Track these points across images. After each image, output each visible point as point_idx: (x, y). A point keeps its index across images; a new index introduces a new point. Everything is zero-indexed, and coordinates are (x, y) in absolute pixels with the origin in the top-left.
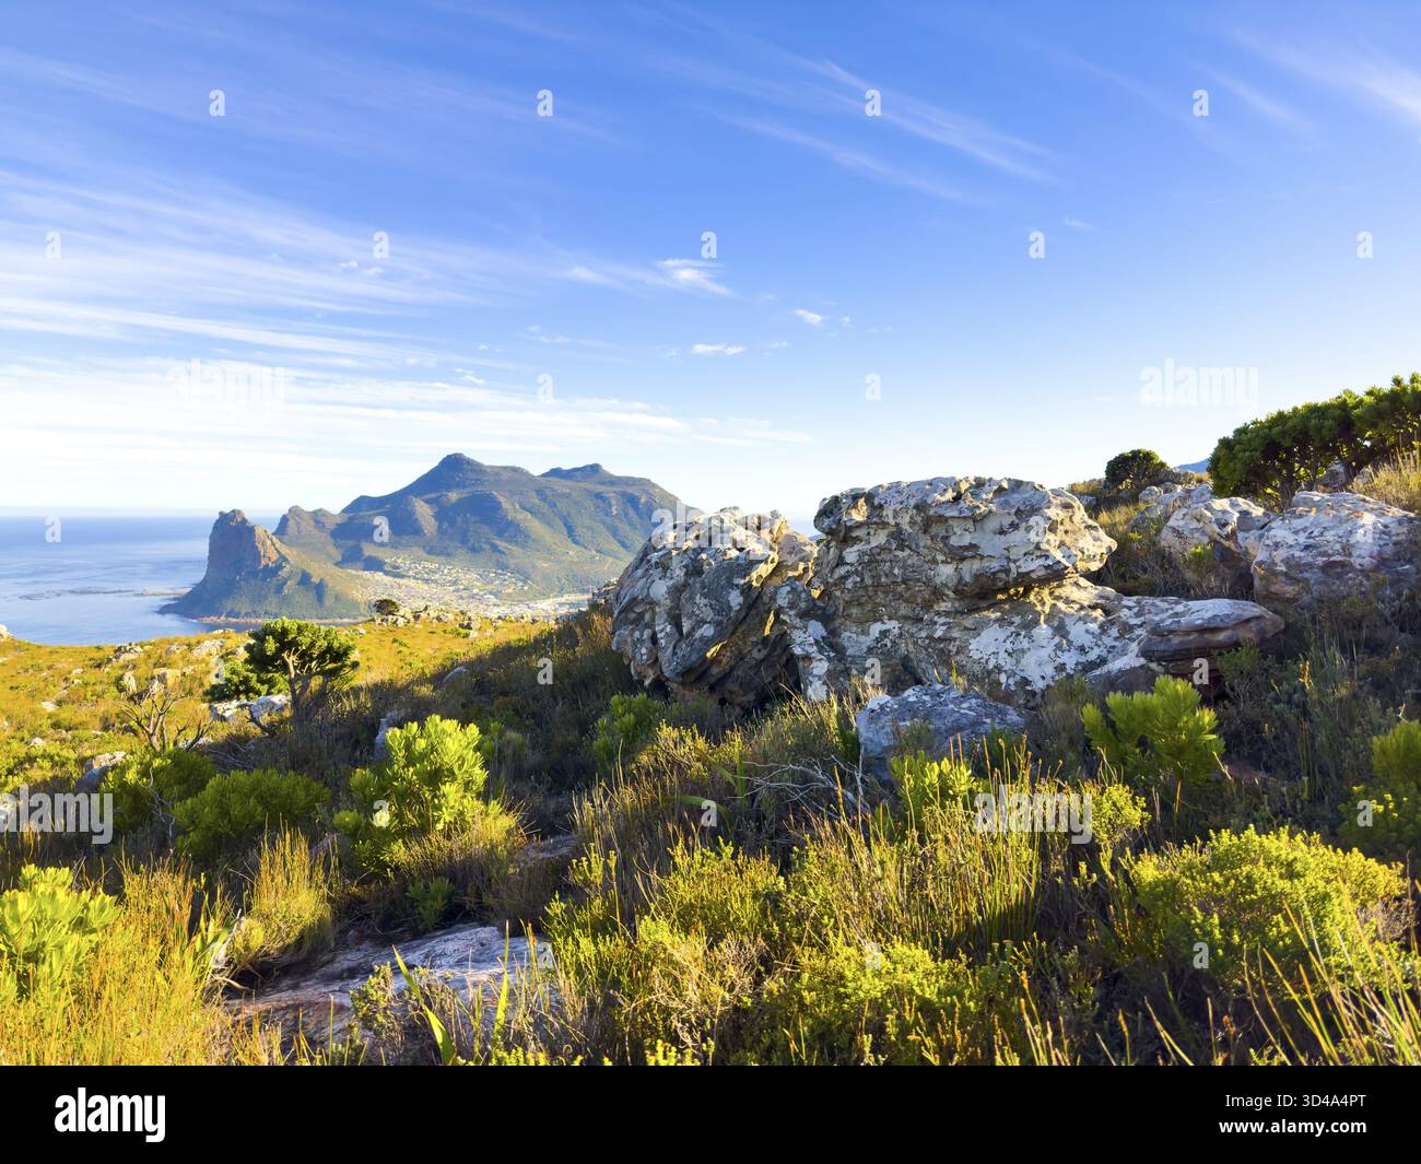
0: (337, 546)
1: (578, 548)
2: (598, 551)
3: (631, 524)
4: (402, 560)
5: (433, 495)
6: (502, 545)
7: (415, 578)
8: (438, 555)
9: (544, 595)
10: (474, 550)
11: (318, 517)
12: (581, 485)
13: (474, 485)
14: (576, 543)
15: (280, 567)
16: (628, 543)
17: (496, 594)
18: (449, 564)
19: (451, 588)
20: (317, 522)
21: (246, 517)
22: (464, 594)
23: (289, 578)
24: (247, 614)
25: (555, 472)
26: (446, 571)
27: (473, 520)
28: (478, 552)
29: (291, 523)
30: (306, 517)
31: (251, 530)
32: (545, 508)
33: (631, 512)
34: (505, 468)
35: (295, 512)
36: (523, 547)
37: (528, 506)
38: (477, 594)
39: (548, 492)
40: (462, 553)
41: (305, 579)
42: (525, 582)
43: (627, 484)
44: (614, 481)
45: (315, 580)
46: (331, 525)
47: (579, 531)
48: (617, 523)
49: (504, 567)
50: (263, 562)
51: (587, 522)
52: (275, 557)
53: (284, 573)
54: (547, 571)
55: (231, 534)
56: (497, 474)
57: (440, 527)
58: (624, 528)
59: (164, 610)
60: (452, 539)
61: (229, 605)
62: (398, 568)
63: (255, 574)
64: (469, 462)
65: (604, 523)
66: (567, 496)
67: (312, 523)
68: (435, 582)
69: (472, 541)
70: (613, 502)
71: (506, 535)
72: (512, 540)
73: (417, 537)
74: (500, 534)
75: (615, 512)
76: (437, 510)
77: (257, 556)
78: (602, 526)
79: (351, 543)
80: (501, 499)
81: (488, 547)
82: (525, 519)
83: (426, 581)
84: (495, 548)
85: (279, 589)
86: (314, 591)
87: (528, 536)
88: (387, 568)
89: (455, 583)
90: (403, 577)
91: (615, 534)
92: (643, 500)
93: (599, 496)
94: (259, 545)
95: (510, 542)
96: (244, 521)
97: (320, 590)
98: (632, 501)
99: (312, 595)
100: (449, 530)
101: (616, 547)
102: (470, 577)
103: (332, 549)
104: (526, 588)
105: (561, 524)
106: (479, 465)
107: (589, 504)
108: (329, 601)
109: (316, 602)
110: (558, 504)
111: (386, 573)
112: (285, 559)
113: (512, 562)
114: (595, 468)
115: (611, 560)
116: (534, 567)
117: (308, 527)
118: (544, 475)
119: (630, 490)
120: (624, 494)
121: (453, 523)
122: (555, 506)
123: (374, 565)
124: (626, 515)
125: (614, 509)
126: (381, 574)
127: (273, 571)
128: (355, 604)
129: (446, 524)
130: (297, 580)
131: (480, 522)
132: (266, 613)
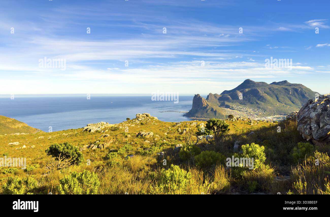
0: (219, 102)
1: (280, 103)
2: (285, 104)
3: (295, 97)
4: (234, 106)
5: (242, 90)
6: (259, 102)
7: (237, 110)
8: (242, 104)
9: (270, 115)
10: (252, 103)
11: (215, 95)
12: (281, 86)
13: (252, 87)
14: (279, 102)
15: (207, 107)
16: (294, 102)
17: (257, 114)
18: (245, 107)
19: (246, 113)
20: (215, 97)
21: (200, 95)
22: (249, 114)
23: (209, 109)
24: (200, 117)
25: (274, 83)
26: (244, 108)
27: (252, 96)
28: (253, 104)
29: (210, 97)
30: (213, 95)
31: (201, 99)
32: (271, 92)
33: (296, 94)
34: (260, 82)
35: (210, 94)
36: (264, 103)
37: (266, 92)
38: (252, 114)
39: (272, 88)
40: (249, 104)
41: (212, 110)
42: (265, 112)
43: (295, 86)
44: (291, 85)
45: (214, 110)
46: (218, 97)
47: (280, 98)
48: (291, 96)
49: (259, 108)
50: (204, 106)
51: (282, 96)
52: (206, 105)
53: (208, 108)
54: (270, 109)
55: (197, 99)
56: (258, 84)
57: (243, 98)
58: (293, 98)
59: (184, 116)
60: (246, 101)
61: (196, 115)
62: (233, 107)
63: (202, 108)
64: (251, 81)
65: (287, 96)
66: (277, 89)
67: (214, 97)
68: (242, 111)
69: (251, 101)
70: (290, 91)
71: (260, 99)
72: (262, 101)
73: (238, 100)
74: (258, 99)
75: (291, 93)
76: (243, 93)
77: (202, 104)
78: (286, 97)
79: (222, 101)
80: (259, 90)
81: (255, 102)
82: (265, 96)
83: (240, 111)
84: (257, 103)
85: (207, 112)
86: (214, 112)
87: (266, 100)
88: (230, 107)
89: (246, 111)
90: (234, 110)
91: (290, 99)
92: (299, 90)
93: (286, 89)
94: (203, 102)
95: (261, 101)
96: (200, 96)
97: (215, 112)
98: (296, 90)
99: (214, 113)
100: (246, 98)
101: (291, 103)
102: (250, 110)
103: (218, 103)
104: (265, 113)
105: (275, 97)
106: (254, 82)
107: (283, 91)
108: (217, 115)
109: (214, 115)
110: (275, 92)
111: (230, 109)
112: (208, 105)
113: (261, 107)
114: (285, 82)
115: (289, 106)
116: (267, 108)
117: (213, 98)
118: (271, 84)
119: (295, 87)
120: (293, 88)
121: (246, 97)
122: (274, 92)
123: (227, 107)
124: (294, 94)
125: (290, 92)
126: (229, 109)
127: (205, 108)
128: (223, 116)
129: (245, 97)
130: (210, 110)
131: (253, 96)
132: (204, 117)
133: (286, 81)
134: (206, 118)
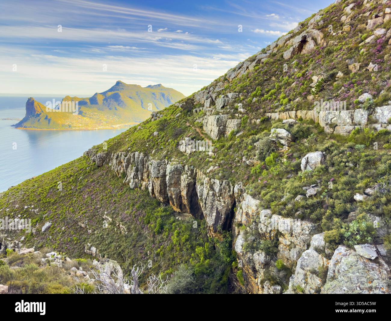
1: (143, 109)
4: (89, 112)
6: (118, 107)
7: (88, 117)
9: (122, 123)
10: (110, 109)
11: (75, 99)
12: (153, 90)
14: (143, 107)
15: (40, 114)
18: (101, 113)
21: (34, 99)
23: (42, 117)
24: (29, 127)
26: (98, 115)
27: (112, 100)
32: (136, 97)
33: (162, 98)
34: (132, 85)
36: (123, 108)
37: (131, 97)
40: (106, 110)
41: (46, 117)
42: (119, 119)
45: (49, 117)
47: (145, 104)
48: (157, 101)
49: (116, 114)
50: (37, 112)
52: (40, 111)
55: (30, 104)
56: (129, 87)
57: (103, 102)
60: (106, 106)
62: (86, 114)
63: (34, 116)
64: (122, 83)
66: (144, 93)
69: (110, 106)
71: (120, 105)
73: (96, 105)
74: (118, 105)
75: (157, 98)
76: (105, 98)
77: (35, 111)
81: (114, 108)
84: (116, 109)
85: (39, 121)
94: (35, 108)
95: (120, 107)
96: (33, 101)
97: (50, 120)
99: (47, 122)
100: (106, 103)
106: (125, 84)
108: (51, 124)
113: (118, 113)
116: (123, 114)
120: (161, 93)
121: (107, 101)
122: (139, 96)
124: (160, 99)
127: (38, 115)
129: (105, 101)
130: (44, 117)
131: (114, 101)
132: (34, 127)
133: (160, 84)
134: (36, 128)
